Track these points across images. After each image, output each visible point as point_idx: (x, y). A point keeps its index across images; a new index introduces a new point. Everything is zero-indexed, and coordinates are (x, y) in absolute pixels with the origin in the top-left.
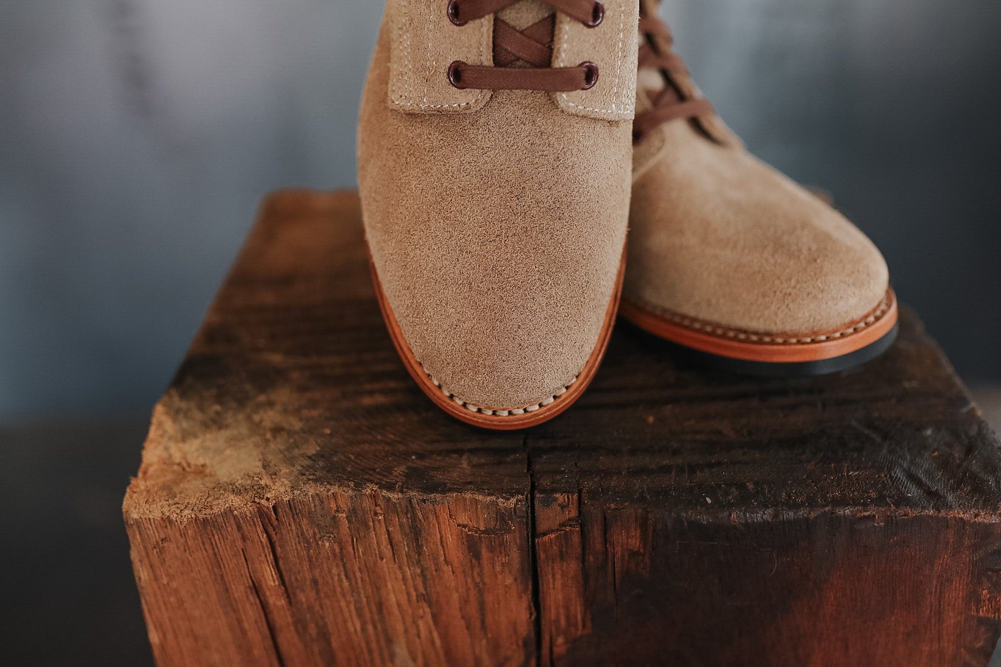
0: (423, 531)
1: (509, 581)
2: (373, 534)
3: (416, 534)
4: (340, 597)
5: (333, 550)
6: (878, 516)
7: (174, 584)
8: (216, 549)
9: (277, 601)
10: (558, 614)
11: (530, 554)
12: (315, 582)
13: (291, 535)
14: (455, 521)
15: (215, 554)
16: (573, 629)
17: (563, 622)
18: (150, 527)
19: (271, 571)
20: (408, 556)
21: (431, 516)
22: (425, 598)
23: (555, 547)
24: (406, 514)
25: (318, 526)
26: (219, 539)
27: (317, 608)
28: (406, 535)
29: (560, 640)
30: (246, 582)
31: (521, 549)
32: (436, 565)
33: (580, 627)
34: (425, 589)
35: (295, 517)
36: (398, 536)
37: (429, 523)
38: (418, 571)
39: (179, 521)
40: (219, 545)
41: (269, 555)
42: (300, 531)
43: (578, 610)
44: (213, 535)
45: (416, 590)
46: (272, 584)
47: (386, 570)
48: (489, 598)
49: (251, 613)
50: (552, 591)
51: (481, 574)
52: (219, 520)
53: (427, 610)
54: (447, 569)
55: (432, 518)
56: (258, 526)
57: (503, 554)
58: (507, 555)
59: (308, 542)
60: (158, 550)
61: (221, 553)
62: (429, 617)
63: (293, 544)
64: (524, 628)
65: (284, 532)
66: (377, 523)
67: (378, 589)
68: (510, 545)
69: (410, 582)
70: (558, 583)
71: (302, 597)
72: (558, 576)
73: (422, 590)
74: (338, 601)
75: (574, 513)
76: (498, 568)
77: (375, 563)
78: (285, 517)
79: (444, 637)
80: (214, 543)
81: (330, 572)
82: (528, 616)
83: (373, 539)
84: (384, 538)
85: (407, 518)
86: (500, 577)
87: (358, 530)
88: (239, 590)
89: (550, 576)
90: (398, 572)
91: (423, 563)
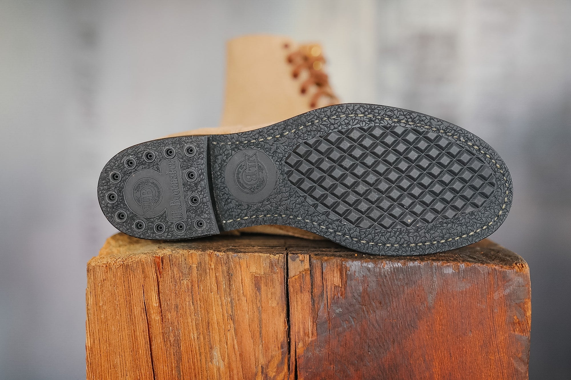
0: (233, 276)
1: (274, 305)
2: (208, 277)
3: (230, 276)
4: (188, 315)
5: (188, 286)
6: (454, 266)
7: (105, 308)
8: (130, 284)
9: (155, 317)
10: (299, 328)
11: (285, 288)
12: (177, 307)
13: (168, 277)
14: (249, 269)
15: (129, 287)
16: (307, 338)
17: (302, 333)
18: (99, 272)
19: (156, 297)
20: (225, 290)
21: (237, 266)
22: (232, 318)
23: (298, 284)
24: (226, 264)
25: (182, 272)
26: (132, 277)
27: (176, 323)
28: (225, 277)
29: (300, 345)
30: (142, 305)
31: (281, 284)
32: (239, 296)
33: (310, 335)
34: (232, 312)
35: (172, 266)
36: (221, 279)
37: (236, 270)
38: (229, 300)
39: (114, 267)
40: (132, 281)
41: (156, 286)
42: (173, 275)
43: (309, 324)
44: (130, 275)
45: (227, 313)
46: (155, 305)
47: (213, 299)
48: (264, 316)
49: (141, 326)
50: (296, 312)
51: (260, 301)
52: (134, 266)
53: (232, 325)
54: (244, 299)
55: (238, 267)
56: (153, 268)
57: (272, 287)
58: (274, 287)
59: (176, 282)
60: (101, 284)
61: (132, 286)
62: (233, 331)
63: (169, 283)
64: (282, 336)
65: (165, 275)
66: (211, 271)
67: (208, 313)
68: (275, 281)
69: (225, 307)
70: (299, 307)
71: (169, 316)
72: (299, 303)
73: (230, 312)
74: (187, 319)
75: (307, 266)
76: (269, 296)
77: (208, 295)
78: (167, 266)
79: (240, 343)
80: (130, 280)
81: (185, 300)
82: (284, 328)
83: (208, 280)
84: (214, 279)
85: (226, 266)
86: (270, 302)
87: (201, 275)
88: (138, 310)
89: (295, 303)
90: (219, 300)
91: (232, 295)
